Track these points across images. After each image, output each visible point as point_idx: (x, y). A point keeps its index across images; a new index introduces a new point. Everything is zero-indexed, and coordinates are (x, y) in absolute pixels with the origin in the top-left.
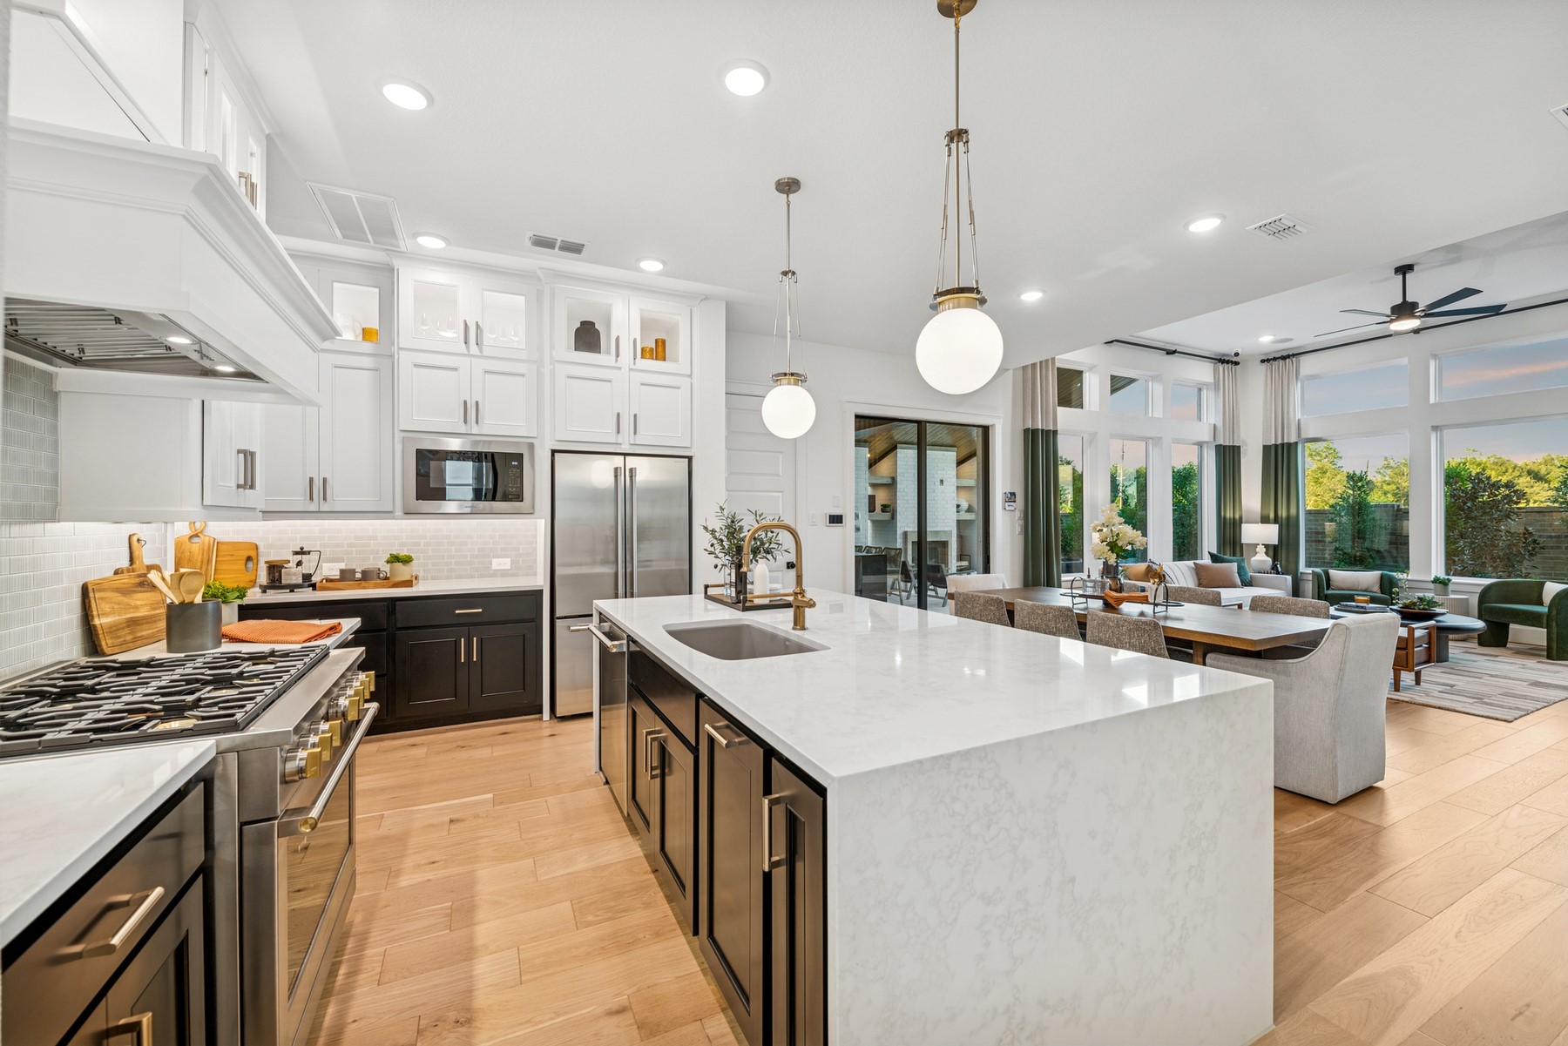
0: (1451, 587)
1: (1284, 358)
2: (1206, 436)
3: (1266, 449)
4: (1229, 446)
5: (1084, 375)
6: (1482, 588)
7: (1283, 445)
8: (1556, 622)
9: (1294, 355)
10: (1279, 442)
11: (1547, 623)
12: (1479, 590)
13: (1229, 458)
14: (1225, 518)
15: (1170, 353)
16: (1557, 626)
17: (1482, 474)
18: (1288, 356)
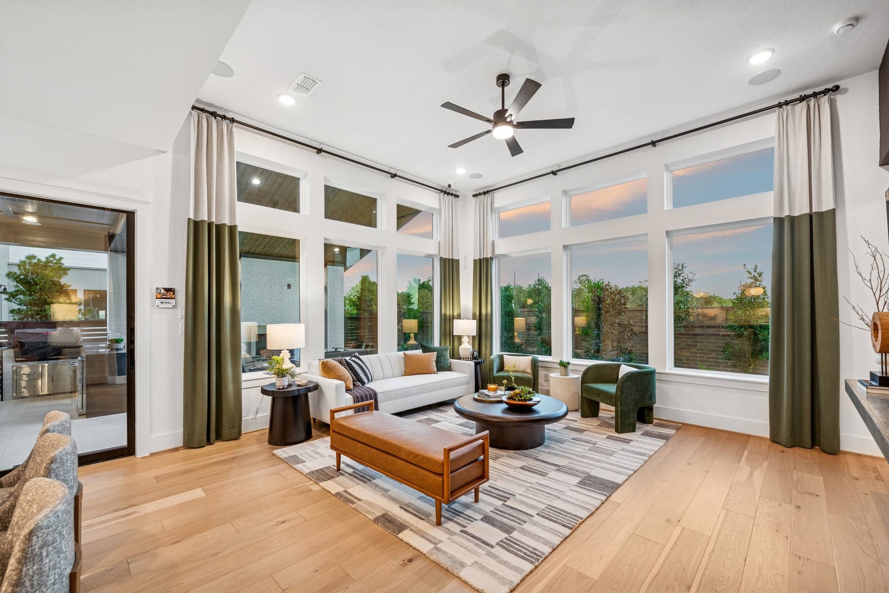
0: (570, 367)
1: (484, 193)
2: (433, 251)
3: (475, 261)
4: (449, 259)
5: (301, 182)
6: (586, 367)
7: (483, 259)
8: (620, 402)
9: (490, 191)
10: (482, 257)
11: (615, 403)
12: (584, 369)
13: (450, 267)
14: (445, 315)
15: (394, 176)
16: (621, 404)
17: (608, 286)
18: (487, 192)
